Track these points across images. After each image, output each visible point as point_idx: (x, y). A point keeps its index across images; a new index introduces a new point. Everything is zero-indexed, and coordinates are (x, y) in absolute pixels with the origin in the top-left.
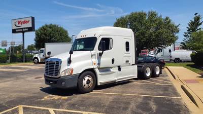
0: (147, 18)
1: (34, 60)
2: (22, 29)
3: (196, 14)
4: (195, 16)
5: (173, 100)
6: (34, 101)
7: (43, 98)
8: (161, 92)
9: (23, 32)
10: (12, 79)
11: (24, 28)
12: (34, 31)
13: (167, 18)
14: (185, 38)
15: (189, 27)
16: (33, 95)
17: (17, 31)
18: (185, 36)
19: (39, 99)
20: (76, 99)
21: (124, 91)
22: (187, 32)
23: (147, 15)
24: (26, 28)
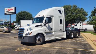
0: (72, 8)
1: (15, 28)
2: (10, 13)
3: (95, 7)
4: (95, 8)
5: (91, 52)
6: (11, 51)
7: (16, 49)
8: (83, 47)
9: (10, 15)
10: (2, 38)
11: (11, 13)
12: (16, 14)
13: (82, 9)
14: (89, 19)
15: (92, 14)
16: (11, 47)
17: (7, 14)
18: (89, 18)
19: (14, 50)
20: (35, 50)
21: (62, 46)
22: (90, 16)
23: (72, 7)
24: (12, 12)
